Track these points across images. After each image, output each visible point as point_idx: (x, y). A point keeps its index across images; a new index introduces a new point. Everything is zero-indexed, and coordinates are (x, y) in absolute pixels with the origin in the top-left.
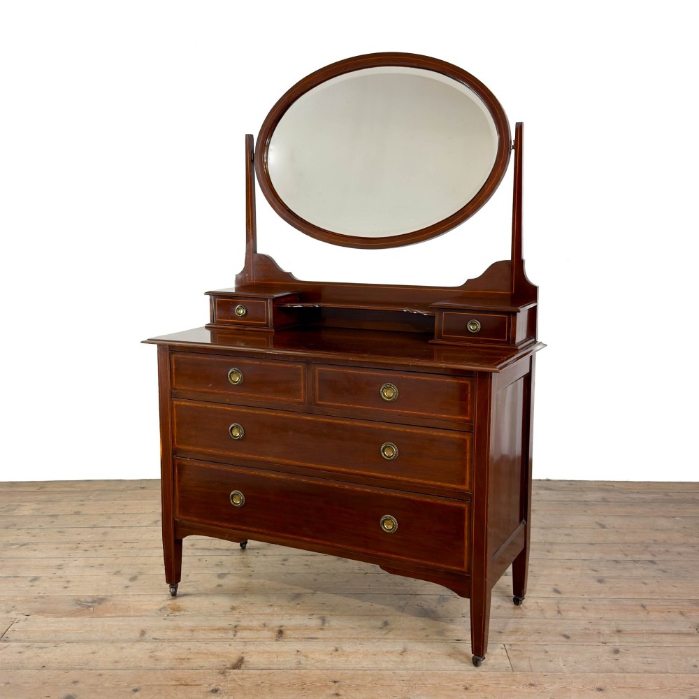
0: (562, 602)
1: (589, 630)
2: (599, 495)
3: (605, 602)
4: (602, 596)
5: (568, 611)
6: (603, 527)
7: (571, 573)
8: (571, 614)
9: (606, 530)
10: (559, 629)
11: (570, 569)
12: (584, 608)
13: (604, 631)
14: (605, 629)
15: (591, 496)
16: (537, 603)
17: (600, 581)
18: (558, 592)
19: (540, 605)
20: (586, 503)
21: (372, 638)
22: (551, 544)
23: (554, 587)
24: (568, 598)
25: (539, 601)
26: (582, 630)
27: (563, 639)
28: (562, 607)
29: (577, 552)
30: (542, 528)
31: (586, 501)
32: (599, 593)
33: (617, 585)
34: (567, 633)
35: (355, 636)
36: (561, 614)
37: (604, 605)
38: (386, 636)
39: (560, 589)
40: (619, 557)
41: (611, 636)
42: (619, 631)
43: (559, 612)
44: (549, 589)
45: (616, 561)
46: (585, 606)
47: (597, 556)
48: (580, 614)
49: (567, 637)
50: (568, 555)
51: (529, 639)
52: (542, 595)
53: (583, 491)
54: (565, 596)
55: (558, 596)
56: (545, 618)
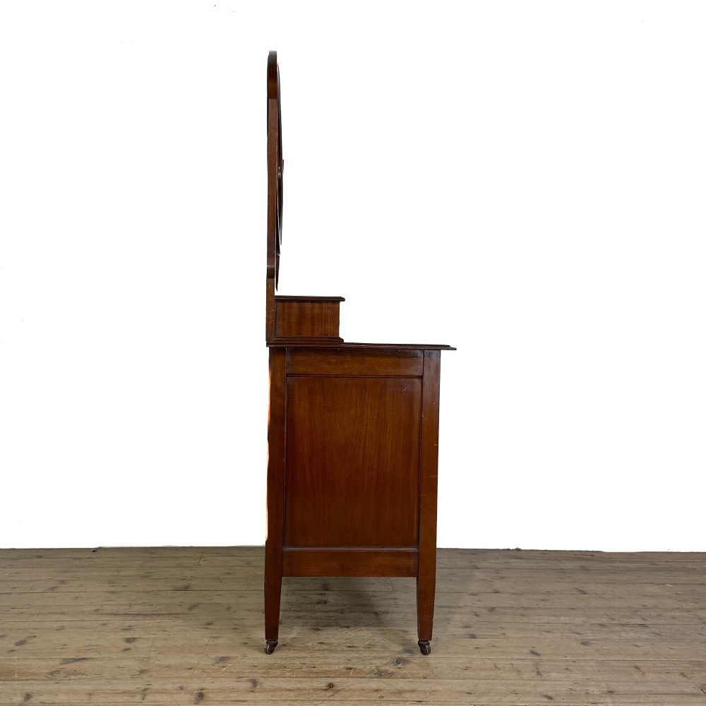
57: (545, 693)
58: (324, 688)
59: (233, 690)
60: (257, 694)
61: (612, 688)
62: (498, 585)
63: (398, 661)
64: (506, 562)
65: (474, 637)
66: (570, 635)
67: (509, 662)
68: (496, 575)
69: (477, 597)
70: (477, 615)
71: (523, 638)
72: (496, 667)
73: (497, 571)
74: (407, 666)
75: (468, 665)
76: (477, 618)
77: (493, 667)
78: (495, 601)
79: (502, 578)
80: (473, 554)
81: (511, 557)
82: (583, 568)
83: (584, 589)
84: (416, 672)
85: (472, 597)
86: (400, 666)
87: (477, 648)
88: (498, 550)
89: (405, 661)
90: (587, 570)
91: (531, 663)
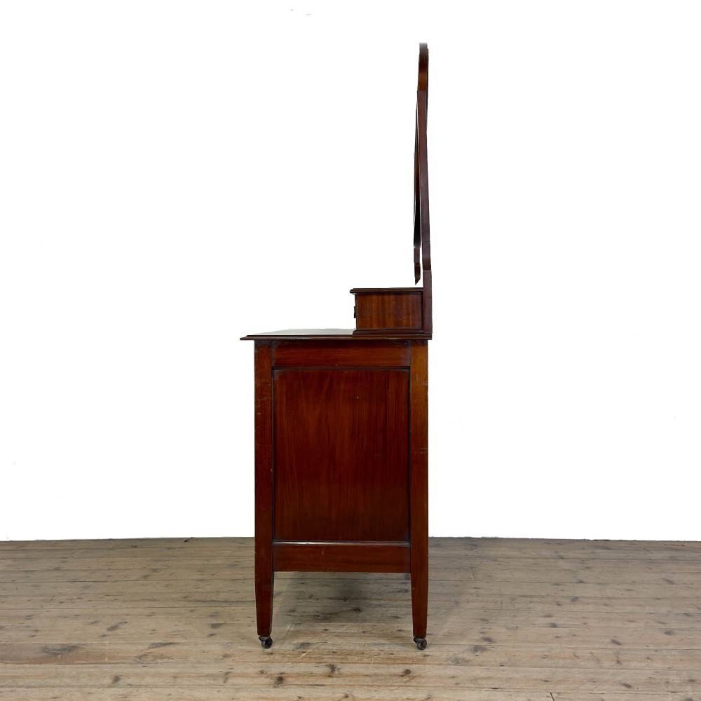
0: (622, 652)
1: (654, 679)
2: (665, 554)
3: (674, 653)
4: (670, 647)
5: (629, 661)
6: (671, 582)
7: (632, 625)
8: (634, 664)
9: (675, 586)
10: (619, 678)
11: (632, 621)
12: (648, 658)
13: (674, 680)
14: (674, 678)
15: (657, 555)
16: (592, 653)
17: (668, 633)
18: (618, 644)
19: (595, 655)
20: (651, 561)
21: (390, 686)
22: (609, 598)
23: (614, 638)
24: (628, 650)
25: (593, 651)
26: (647, 679)
27: (624, 688)
28: (621, 657)
29: (641, 606)
30: (599, 584)
31: (651, 559)
32: (666, 645)
33: (688, 637)
34: (628, 682)
35: (370, 684)
36: (621, 664)
37: (674, 655)
38: (407, 684)
39: (619, 640)
40: (691, 610)
41: (682, 685)
42: (692, 681)
43: (618, 662)
44: (608, 640)
45: (687, 615)
46: (651, 657)
47: (663, 610)
48: (643, 664)
49: (628, 686)
50: (629, 609)
51: (581, 688)
52: (598, 646)
53: (648, 551)
54: (626, 647)
55: (617, 647)
56: (602, 668)
57: (623, 682)
58: (401, 674)
59: (311, 675)
60: (335, 679)
61: (693, 678)
62: (582, 575)
63: (477, 649)
64: (593, 553)
65: (554, 626)
66: (654, 624)
67: (588, 651)
68: (581, 565)
69: (560, 587)
70: (558, 605)
71: (604, 627)
72: (575, 656)
73: (583, 561)
74: (485, 654)
75: (546, 653)
76: (559, 608)
77: (573, 656)
78: (579, 591)
79: (587, 568)
80: (558, 544)
81: (597, 547)
82: (673, 559)
83: (671, 579)
84: (492, 659)
85: (555, 587)
86: (477, 653)
87: (557, 637)
88: (585, 540)
89: (483, 649)
90: (678, 560)
91: (611, 652)
